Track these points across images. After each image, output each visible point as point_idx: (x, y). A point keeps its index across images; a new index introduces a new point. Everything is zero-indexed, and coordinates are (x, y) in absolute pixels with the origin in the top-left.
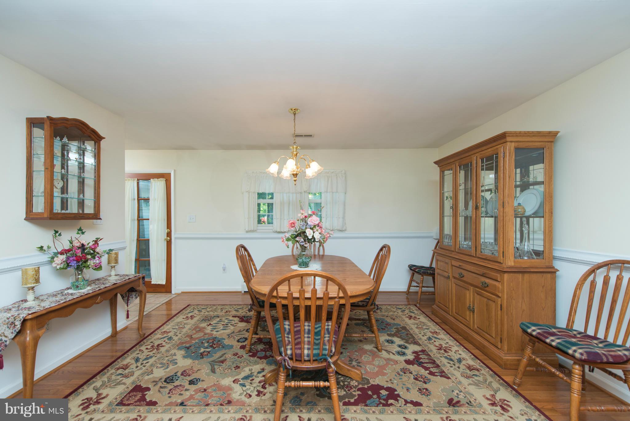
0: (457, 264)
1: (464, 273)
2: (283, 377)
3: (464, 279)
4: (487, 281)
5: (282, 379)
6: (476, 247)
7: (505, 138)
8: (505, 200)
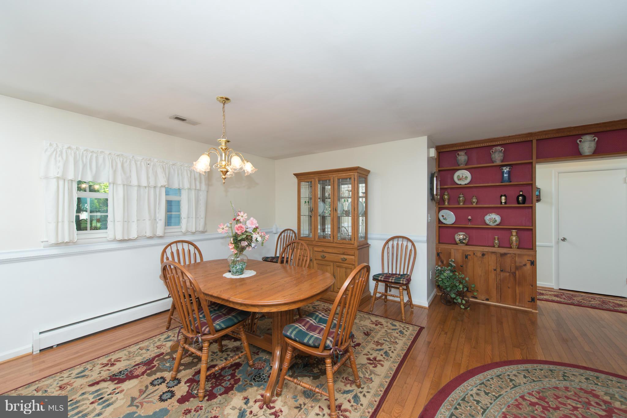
0: (320, 249)
1: (325, 254)
2: (329, 368)
3: (326, 259)
4: (345, 257)
5: (329, 370)
6: (333, 236)
7: (357, 170)
8: (356, 206)
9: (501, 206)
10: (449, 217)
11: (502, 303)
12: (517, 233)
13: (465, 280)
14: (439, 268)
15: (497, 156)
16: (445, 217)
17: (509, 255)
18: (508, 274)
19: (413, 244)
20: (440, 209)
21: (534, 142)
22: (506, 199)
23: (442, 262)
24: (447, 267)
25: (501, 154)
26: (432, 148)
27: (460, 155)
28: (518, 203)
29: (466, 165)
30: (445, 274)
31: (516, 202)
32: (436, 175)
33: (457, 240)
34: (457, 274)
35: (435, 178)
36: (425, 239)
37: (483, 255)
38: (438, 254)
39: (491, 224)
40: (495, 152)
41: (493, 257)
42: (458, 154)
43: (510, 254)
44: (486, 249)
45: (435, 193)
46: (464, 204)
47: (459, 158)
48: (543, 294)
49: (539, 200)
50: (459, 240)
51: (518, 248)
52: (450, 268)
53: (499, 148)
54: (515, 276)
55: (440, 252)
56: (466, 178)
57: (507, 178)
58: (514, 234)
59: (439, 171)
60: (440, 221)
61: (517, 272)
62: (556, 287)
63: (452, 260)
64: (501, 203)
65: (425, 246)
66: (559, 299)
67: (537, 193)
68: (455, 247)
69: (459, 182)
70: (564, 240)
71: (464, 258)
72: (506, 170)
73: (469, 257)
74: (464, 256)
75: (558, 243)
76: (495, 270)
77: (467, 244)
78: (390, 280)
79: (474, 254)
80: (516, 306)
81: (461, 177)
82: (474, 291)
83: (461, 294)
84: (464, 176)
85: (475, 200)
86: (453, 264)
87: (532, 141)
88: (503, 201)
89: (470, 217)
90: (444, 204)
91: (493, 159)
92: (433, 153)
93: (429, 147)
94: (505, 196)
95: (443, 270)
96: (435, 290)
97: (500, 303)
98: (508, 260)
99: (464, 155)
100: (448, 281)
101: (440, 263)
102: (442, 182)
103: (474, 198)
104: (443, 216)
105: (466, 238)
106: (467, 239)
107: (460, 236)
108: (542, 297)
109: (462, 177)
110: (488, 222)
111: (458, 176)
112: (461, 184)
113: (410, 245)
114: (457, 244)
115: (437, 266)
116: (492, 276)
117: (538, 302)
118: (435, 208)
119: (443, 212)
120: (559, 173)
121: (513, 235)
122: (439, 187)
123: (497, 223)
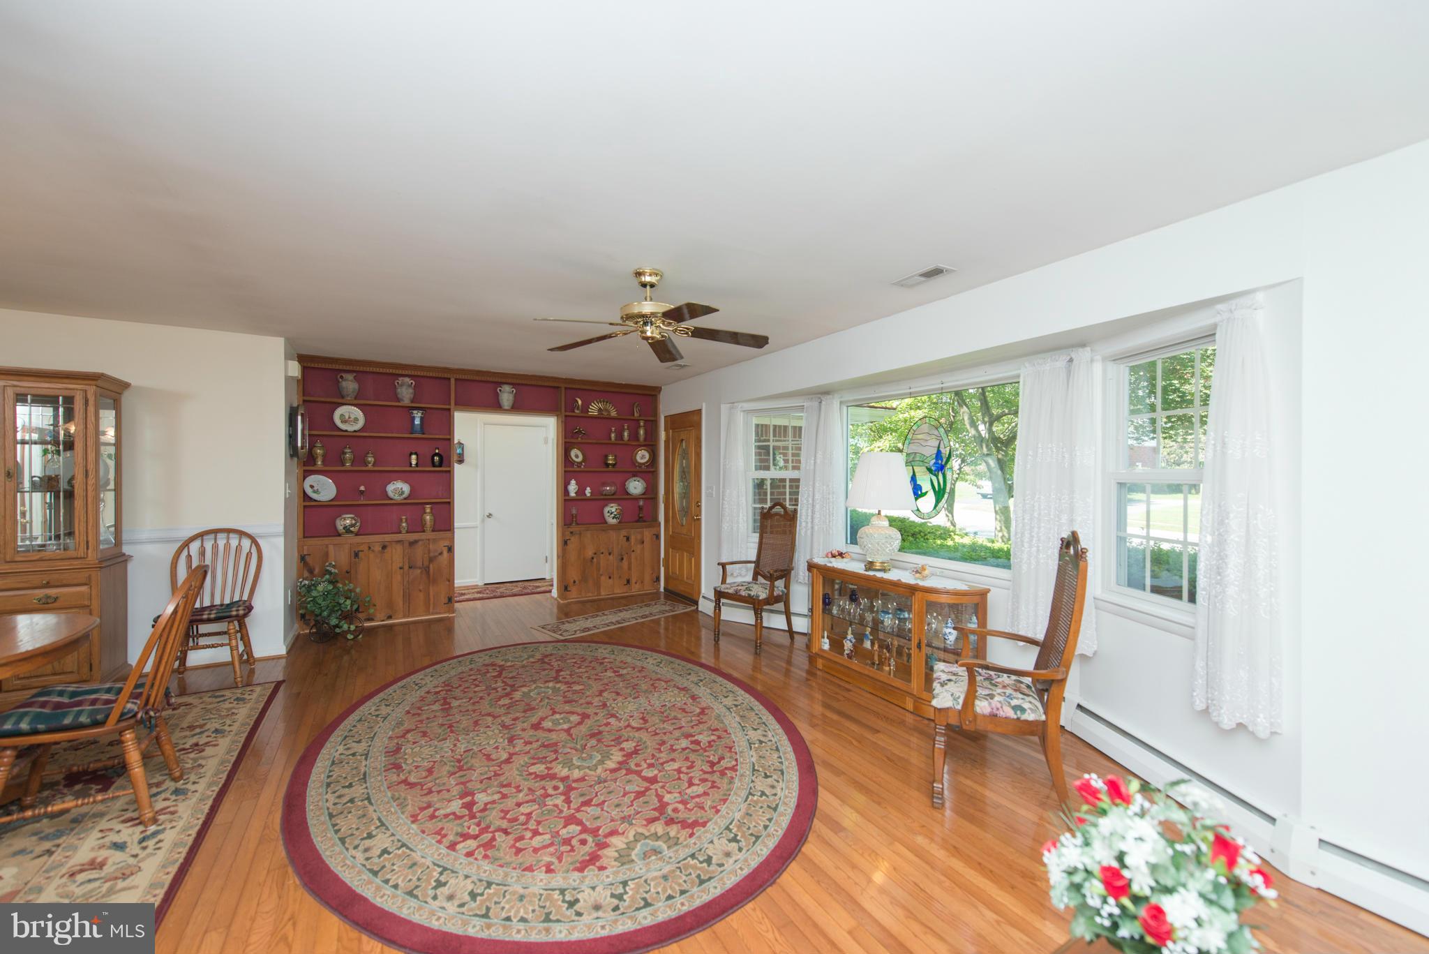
4: (53, 592)
7: (97, 380)
8: (91, 467)
9: (411, 469)
10: (324, 488)
11: (412, 617)
12: (431, 509)
13: (355, 592)
14: (307, 582)
15: (406, 393)
16: (315, 488)
17: (420, 543)
18: (419, 571)
19: (254, 541)
20: (306, 474)
21: (453, 381)
22: (417, 459)
23: (311, 571)
24: (322, 578)
25: (411, 391)
26: (292, 359)
27: (345, 380)
28: (434, 465)
29: (355, 398)
30: (320, 588)
31: (431, 464)
32: (301, 411)
33: (340, 528)
34: (341, 586)
35: (299, 418)
36: (281, 529)
37: (384, 547)
38: (302, 558)
39: (396, 497)
40: (402, 385)
41: (399, 548)
42: (342, 377)
43: (422, 540)
44: (388, 538)
45: (299, 444)
46: (352, 465)
47: (344, 384)
48: (464, 594)
49: (461, 461)
50: (344, 528)
51: (433, 531)
52: (327, 577)
53: (407, 380)
54: (428, 573)
55: (305, 553)
56: (356, 420)
57: (418, 428)
58: (428, 510)
59: (304, 401)
60: (306, 497)
61: (431, 566)
62: (481, 583)
63: (330, 564)
64: (411, 464)
65: (280, 542)
66: (481, 595)
67: (459, 451)
68: (337, 540)
69: (343, 426)
70: (490, 516)
71: (353, 557)
72: (418, 416)
73: (360, 554)
74: (353, 554)
75: (483, 521)
76: (401, 568)
77: (357, 534)
78: (205, 617)
79: (370, 548)
80: (429, 614)
81: (347, 417)
82: (368, 607)
83: (348, 617)
84: (353, 417)
85: (371, 459)
86: (333, 570)
87: (449, 379)
88: (414, 462)
89: (362, 488)
90: (315, 464)
91: (399, 396)
92: (295, 369)
93: (288, 357)
94: (416, 454)
95: (314, 585)
96: (296, 626)
97: (408, 617)
98: (419, 551)
99: (352, 381)
100: (324, 600)
101: (306, 574)
102: (311, 424)
103: (370, 455)
104: (312, 487)
105: (356, 524)
106: (358, 524)
107: (346, 521)
108: (463, 597)
109: (349, 418)
110: (391, 494)
111: (342, 415)
112: (346, 431)
113: (246, 543)
114: (339, 535)
115: (301, 580)
116: (398, 578)
117: (457, 605)
118: (296, 471)
119: (312, 479)
120: (485, 424)
121: (425, 513)
122: (307, 432)
123: (404, 496)
